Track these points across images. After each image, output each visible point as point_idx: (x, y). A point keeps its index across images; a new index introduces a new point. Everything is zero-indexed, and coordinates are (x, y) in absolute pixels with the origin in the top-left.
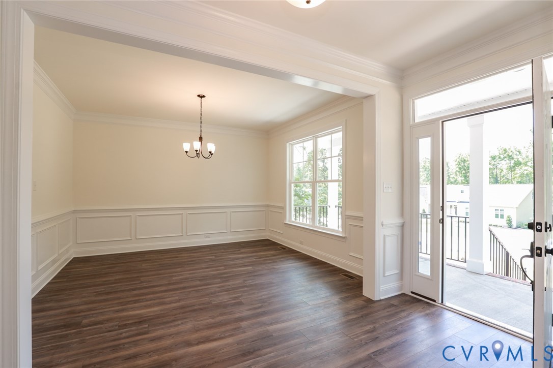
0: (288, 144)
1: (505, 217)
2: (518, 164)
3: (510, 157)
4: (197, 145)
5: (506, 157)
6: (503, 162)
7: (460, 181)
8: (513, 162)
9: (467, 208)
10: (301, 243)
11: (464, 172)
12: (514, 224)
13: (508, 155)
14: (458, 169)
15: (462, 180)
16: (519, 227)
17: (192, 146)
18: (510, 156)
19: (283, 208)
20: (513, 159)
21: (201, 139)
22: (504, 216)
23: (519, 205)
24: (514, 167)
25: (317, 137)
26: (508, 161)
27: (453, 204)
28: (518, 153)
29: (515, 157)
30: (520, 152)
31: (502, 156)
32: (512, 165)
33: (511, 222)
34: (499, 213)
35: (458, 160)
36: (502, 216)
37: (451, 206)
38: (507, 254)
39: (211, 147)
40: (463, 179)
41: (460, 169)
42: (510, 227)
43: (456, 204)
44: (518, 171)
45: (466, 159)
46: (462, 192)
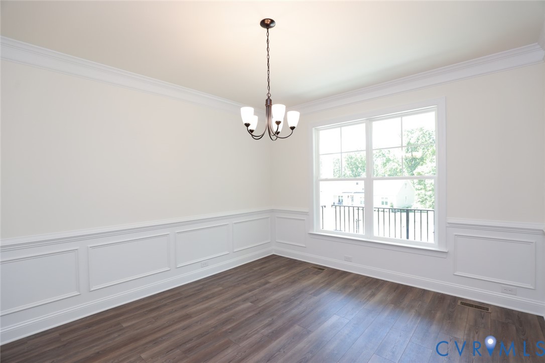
5: (380, 155)
6: (379, 159)
8: (385, 159)
9: (361, 198)
14: (347, 165)
18: (383, 155)
20: (385, 157)
22: (388, 203)
24: (386, 163)
25: (372, 120)
27: (349, 194)
32: (385, 161)
34: (385, 201)
36: (386, 203)
41: (348, 164)
43: (352, 194)
44: (389, 166)
46: (357, 184)
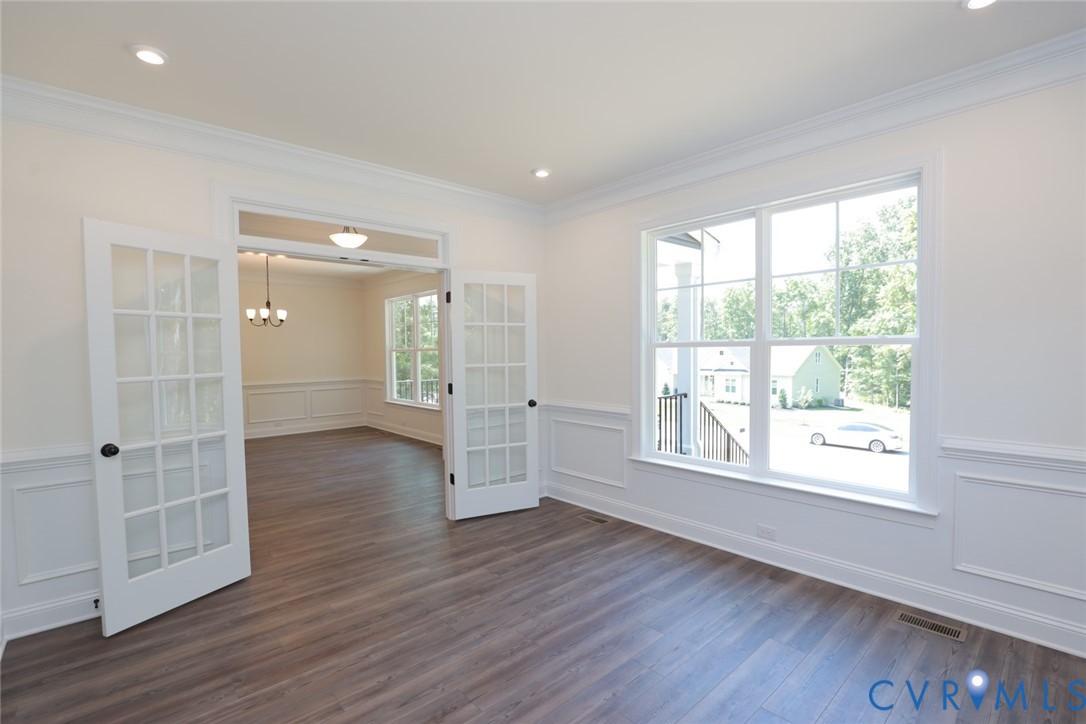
0: (386, 301)
1: (778, 391)
2: (814, 306)
3: (802, 296)
4: (265, 313)
5: (796, 296)
6: (793, 303)
7: (731, 335)
8: (806, 303)
10: (404, 425)
11: (737, 319)
12: (790, 403)
13: (799, 291)
14: (727, 315)
15: (733, 333)
16: (796, 407)
17: (258, 314)
18: (802, 294)
19: (383, 383)
20: (806, 298)
21: (268, 305)
23: (797, 373)
24: (807, 312)
25: (417, 297)
26: (799, 303)
27: (709, 374)
28: (813, 290)
29: (809, 295)
30: (814, 287)
31: (791, 294)
32: (805, 308)
33: (785, 399)
35: (728, 299)
37: (707, 377)
38: (729, 435)
39: (282, 314)
40: (735, 331)
41: (731, 314)
42: (784, 407)
43: (712, 373)
44: (813, 318)
45: (740, 298)
46: (722, 353)
